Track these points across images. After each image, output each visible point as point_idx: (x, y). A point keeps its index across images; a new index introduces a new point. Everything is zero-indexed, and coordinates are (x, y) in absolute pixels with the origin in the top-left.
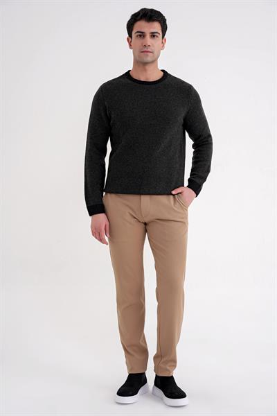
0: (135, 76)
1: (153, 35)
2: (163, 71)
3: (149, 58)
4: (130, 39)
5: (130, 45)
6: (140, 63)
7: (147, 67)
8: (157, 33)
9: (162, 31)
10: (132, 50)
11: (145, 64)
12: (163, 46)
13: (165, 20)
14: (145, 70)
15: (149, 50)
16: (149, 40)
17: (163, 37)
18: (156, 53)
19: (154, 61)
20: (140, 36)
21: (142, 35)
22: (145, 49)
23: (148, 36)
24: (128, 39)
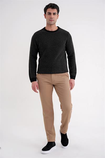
0: (47, 29)
1: (54, 14)
2: (58, 27)
3: (53, 23)
4: (45, 15)
5: (45, 17)
6: (49, 24)
7: (52, 26)
8: (56, 13)
9: (58, 12)
10: (46, 19)
11: (51, 25)
12: (58, 18)
13: (59, 8)
14: (51, 27)
15: (53, 20)
16: (52, 16)
17: (58, 15)
18: (55, 21)
19: (54, 24)
20: (49, 14)
21: (50, 14)
22: (51, 19)
23: (52, 14)
24: (44, 15)
